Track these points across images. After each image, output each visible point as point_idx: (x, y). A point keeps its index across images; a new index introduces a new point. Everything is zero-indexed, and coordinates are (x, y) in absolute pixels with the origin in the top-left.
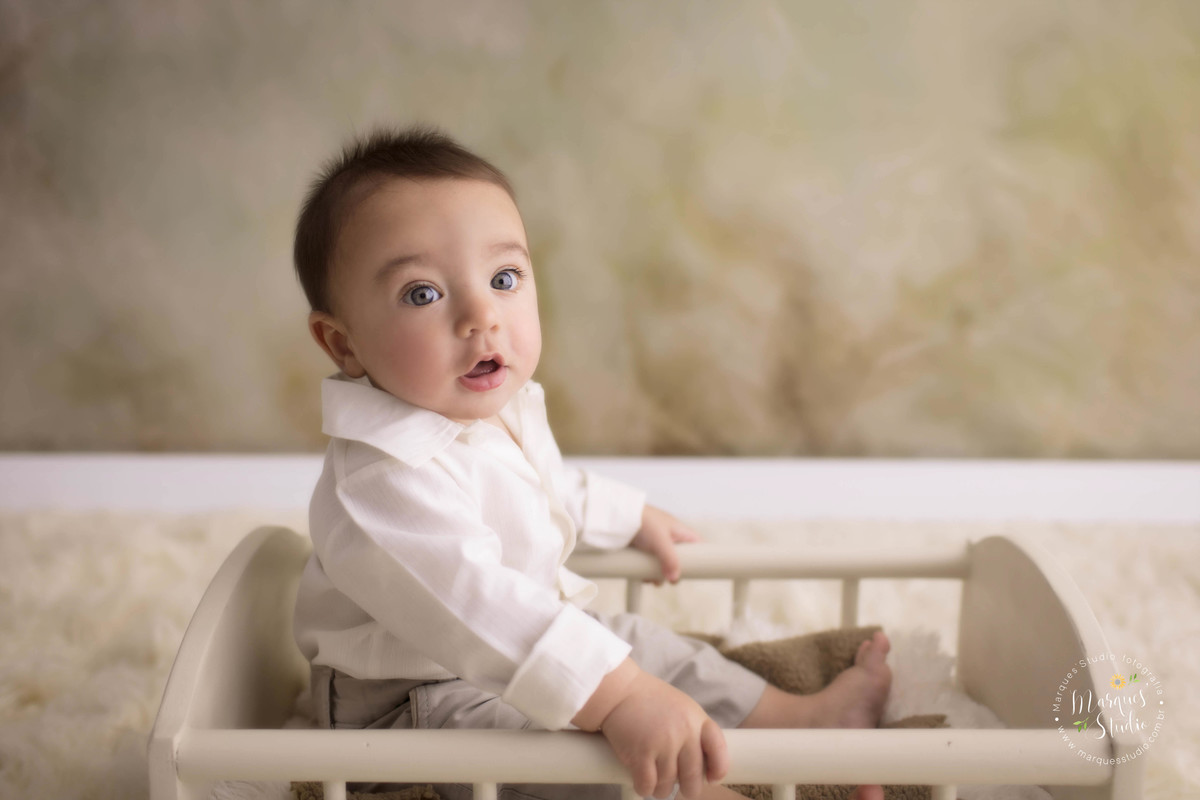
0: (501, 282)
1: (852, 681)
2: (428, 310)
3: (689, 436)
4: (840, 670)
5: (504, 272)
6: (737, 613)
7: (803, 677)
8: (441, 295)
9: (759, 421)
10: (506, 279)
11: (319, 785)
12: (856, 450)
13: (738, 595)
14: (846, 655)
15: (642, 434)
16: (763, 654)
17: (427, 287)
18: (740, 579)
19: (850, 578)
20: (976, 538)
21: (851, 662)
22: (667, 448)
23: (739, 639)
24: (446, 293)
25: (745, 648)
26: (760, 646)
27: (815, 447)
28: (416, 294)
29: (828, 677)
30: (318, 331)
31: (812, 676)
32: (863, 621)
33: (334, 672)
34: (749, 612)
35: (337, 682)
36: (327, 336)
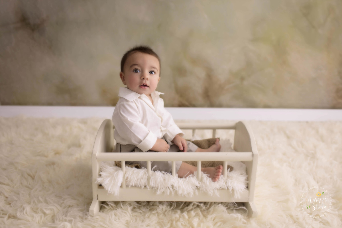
0: (151, 72)
1: (214, 147)
2: (137, 73)
3: (187, 103)
4: (211, 145)
5: (153, 71)
6: (193, 135)
7: (205, 146)
8: (140, 72)
9: (200, 100)
10: (152, 72)
11: (121, 162)
12: (220, 106)
13: (193, 132)
14: (213, 143)
15: (176, 102)
16: (198, 142)
17: (138, 70)
18: (194, 129)
19: (214, 129)
20: (237, 122)
21: (214, 144)
22: (181, 105)
23: (193, 140)
24: (141, 72)
25: (195, 141)
26: (197, 141)
27: (212, 105)
28: (136, 71)
29: (209, 146)
30: (121, 75)
31: (206, 146)
32: (217, 136)
33: (121, 144)
34: (195, 135)
35: (121, 146)
36: (122, 77)
